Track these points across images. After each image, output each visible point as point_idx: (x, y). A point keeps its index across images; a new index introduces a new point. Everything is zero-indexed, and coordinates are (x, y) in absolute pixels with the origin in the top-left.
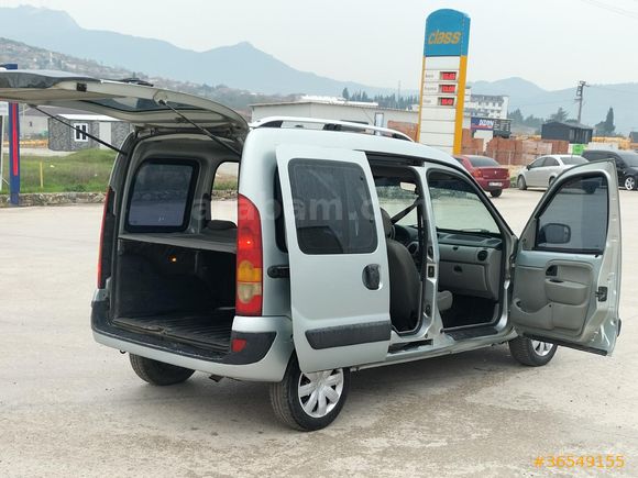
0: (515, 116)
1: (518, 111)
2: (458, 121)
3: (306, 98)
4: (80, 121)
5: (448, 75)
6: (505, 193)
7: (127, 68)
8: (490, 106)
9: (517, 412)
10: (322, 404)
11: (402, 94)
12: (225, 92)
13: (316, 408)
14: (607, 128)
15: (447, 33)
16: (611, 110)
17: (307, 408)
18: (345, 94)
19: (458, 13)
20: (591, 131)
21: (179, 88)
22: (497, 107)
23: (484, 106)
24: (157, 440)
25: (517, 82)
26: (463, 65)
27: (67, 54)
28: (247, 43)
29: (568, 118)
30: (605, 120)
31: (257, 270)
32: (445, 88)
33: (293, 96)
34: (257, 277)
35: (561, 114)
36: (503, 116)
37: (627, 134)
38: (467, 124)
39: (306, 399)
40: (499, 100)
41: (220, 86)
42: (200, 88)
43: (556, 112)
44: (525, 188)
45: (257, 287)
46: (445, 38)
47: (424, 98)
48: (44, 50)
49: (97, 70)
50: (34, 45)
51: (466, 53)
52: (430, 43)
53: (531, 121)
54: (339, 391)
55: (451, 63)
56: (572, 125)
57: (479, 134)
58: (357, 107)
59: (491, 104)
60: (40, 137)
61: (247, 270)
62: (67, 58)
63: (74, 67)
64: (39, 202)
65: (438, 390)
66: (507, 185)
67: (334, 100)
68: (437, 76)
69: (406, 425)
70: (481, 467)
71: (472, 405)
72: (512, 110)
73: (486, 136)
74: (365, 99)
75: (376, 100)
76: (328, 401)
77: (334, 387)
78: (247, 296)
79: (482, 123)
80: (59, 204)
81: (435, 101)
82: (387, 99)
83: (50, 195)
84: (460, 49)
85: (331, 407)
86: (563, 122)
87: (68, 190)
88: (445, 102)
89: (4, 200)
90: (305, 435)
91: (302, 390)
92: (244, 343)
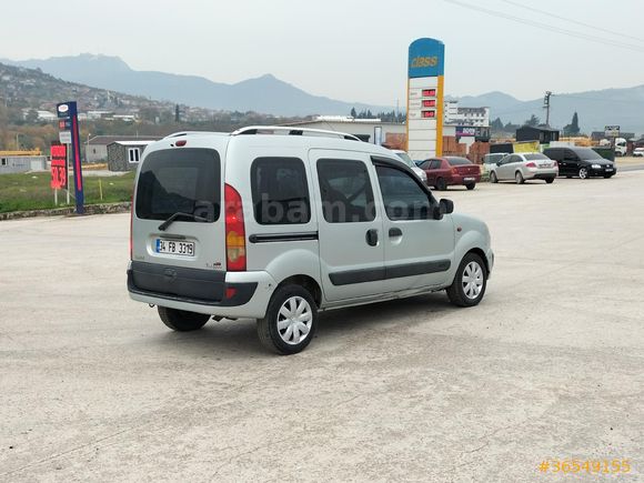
0: (496, 124)
1: (498, 119)
2: (439, 129)
3: (320, 118)
4: (133, 146)
5: (428, 92)
6: (477, 186)
7: (172, 101)
8: (475, 117)
9: (444, 336)
10: (296, 335)
11: (401, 111)
12: (253, 116)
13: (292, 338)
14: (573, 129)
15: (426, 57)
16: (576, 114)
17: (285, 338)
18: (353, 113)
19: (434, 41)
20: (557, 133)
21: (215, 116)
22: (480, 117)
23: (469, 117)
24: (176, 365)
25: (496, 95)
26: (441, 84)
27: (121, 91)
28: (270, 75)
29: (541, 123)
30: (570, 123)
31: (241, 238)
32: (426, 103)
33: (310, 117)
34: (241, 243)
35: (534, 120)
36: (486, 124)
37: (589, 134)
38: (452, 133)
39: (283, 331)
40: (481, 111)
41: (250, 112)
42: (233, 115)
43: (530, 119)
44: (496, 181)
45: (241, 250)
46: (425, 62)
47: (410, 112)
48: (103, 90)
49: (147, 104)
50: (93, 86)
51: (442, 73)
52: (412, 66)
53: (509, 127)
54: (309, 325)
55: (430, 82)
56: (542, 128)
57: (463, 140)
58: (363, 123)
59: (475, 115)
60: (102, 161)
61: (234, 238)
62: (121, 96)
63: (128, 102)
64: (99, 211)
65: (390, 325)
66: (479, 179)
67: (344, 119)
68: (420, 93)
69: (361, 348)
70: (408, 371)
71: (413, 334)
72: (493, 119)
73: (468, 142)
74: (370, 116)
75: (379, 117)
76: (301, 333)
77: (305, 323)
78: (235, 257)
79: (465, 131)
80: (116, 212)
81: (419, 114)
82: (389, 115)
83: (108, 206)
84: (437, 70)
85: (304, 337)
86: (536, 127)
87: (122, 200)
88: (427, 114)
89: (72, 211)
90: (284, 357)
91: (280, 325)
92: (233, 291)
